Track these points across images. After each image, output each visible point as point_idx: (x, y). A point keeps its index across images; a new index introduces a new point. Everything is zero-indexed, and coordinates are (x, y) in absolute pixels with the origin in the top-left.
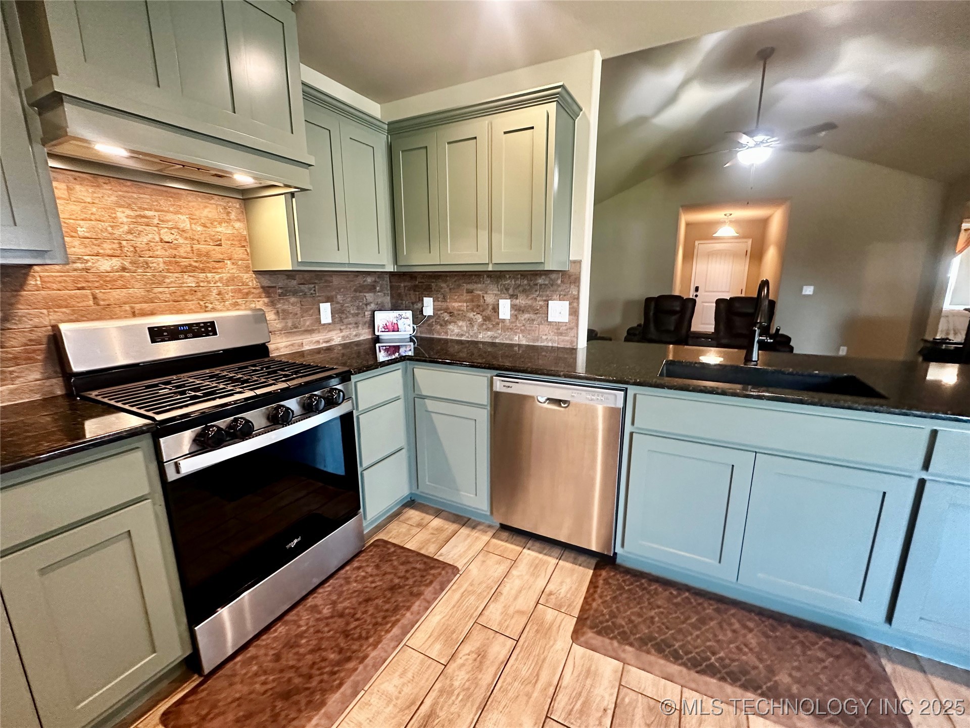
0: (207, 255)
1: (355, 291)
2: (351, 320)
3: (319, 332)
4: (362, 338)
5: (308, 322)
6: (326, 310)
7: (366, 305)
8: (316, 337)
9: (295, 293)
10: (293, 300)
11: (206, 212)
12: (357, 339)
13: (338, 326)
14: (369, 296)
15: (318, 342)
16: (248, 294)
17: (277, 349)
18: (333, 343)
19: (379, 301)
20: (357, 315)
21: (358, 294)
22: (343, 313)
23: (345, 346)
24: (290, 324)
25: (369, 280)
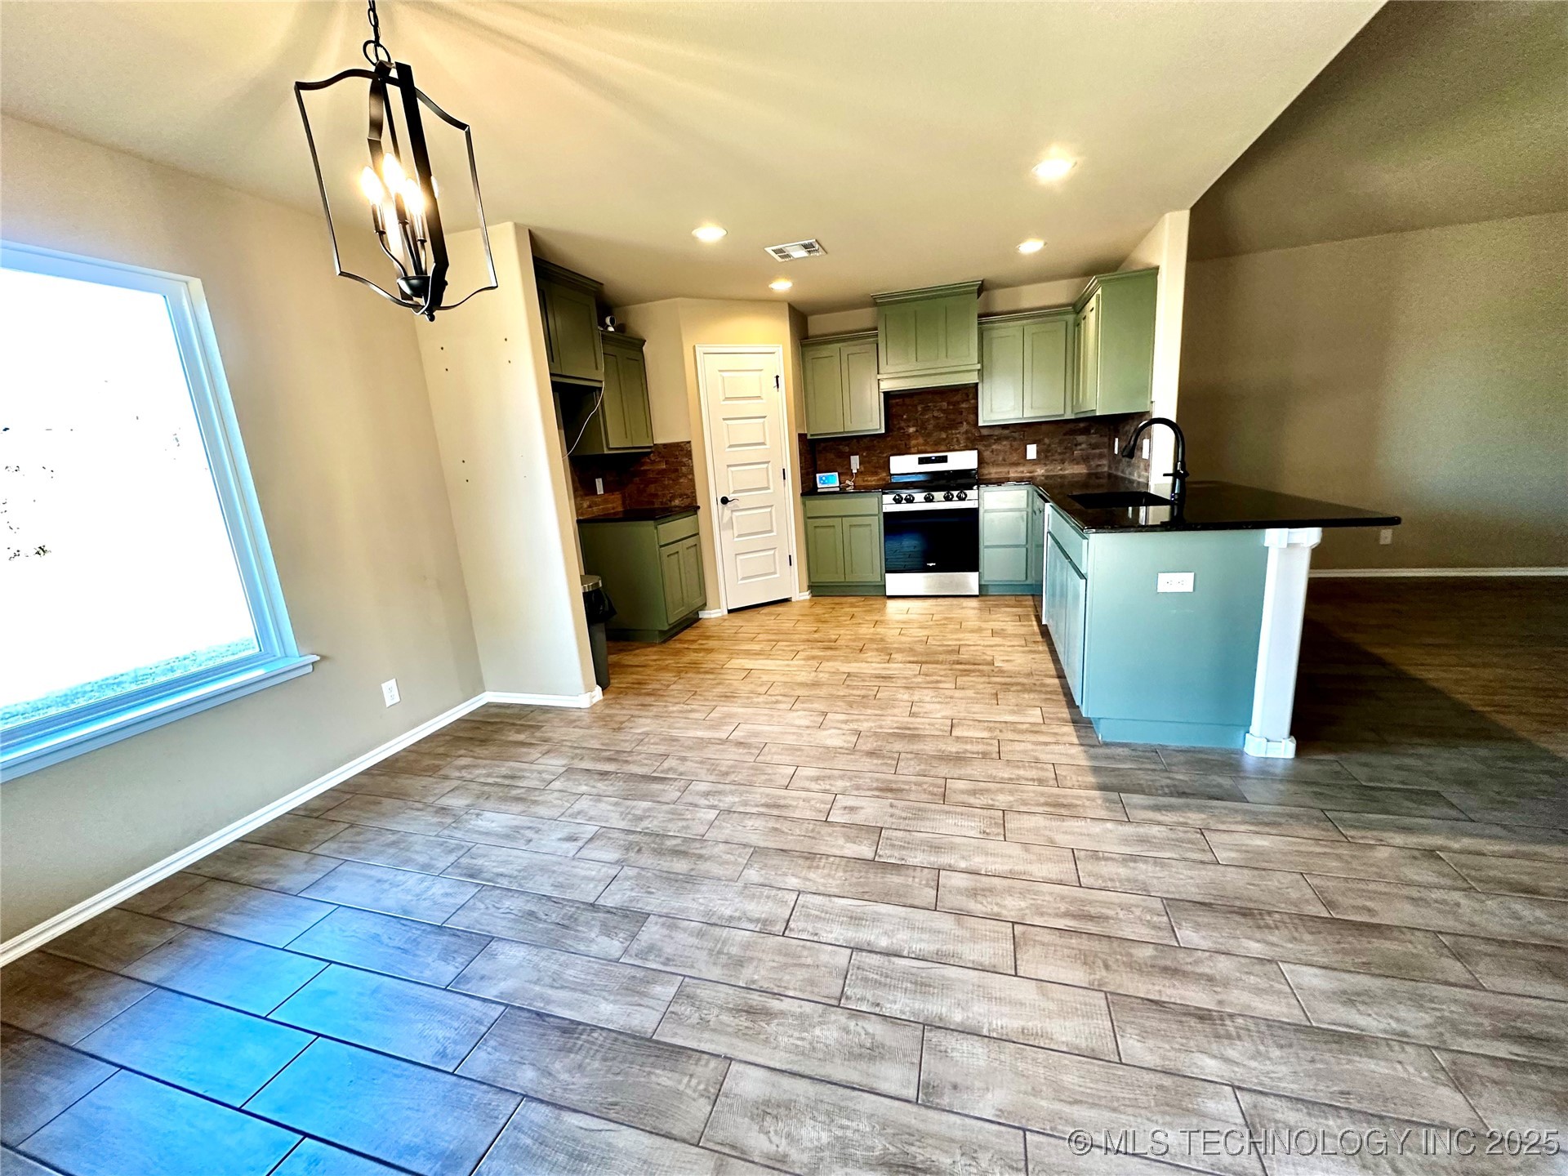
0: (954, 420)
1: (1065, 434)
2: (1057, 457)
3: (1024, 465)
4: (1067, 472)
5: (1015, 458)
6: (1032, 451)
7: (1076, 445)
8: (1021, 469)
9: (1006, 438)
10: (1005, 443)
11: (955, 399)
12: (1061, 472)
13: (1043, 462)
14: (1081, 438)
15: (1023, 472)
16: (975, 440)
17: (990, 474)
18: (1036, 474)
19: (1093, 441)
20: (1065, 453)
21: (1066, 437)
22: (1049, 451)
23: (1047, 477)
24: (1001, 458)
25: (1082, 425)
